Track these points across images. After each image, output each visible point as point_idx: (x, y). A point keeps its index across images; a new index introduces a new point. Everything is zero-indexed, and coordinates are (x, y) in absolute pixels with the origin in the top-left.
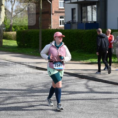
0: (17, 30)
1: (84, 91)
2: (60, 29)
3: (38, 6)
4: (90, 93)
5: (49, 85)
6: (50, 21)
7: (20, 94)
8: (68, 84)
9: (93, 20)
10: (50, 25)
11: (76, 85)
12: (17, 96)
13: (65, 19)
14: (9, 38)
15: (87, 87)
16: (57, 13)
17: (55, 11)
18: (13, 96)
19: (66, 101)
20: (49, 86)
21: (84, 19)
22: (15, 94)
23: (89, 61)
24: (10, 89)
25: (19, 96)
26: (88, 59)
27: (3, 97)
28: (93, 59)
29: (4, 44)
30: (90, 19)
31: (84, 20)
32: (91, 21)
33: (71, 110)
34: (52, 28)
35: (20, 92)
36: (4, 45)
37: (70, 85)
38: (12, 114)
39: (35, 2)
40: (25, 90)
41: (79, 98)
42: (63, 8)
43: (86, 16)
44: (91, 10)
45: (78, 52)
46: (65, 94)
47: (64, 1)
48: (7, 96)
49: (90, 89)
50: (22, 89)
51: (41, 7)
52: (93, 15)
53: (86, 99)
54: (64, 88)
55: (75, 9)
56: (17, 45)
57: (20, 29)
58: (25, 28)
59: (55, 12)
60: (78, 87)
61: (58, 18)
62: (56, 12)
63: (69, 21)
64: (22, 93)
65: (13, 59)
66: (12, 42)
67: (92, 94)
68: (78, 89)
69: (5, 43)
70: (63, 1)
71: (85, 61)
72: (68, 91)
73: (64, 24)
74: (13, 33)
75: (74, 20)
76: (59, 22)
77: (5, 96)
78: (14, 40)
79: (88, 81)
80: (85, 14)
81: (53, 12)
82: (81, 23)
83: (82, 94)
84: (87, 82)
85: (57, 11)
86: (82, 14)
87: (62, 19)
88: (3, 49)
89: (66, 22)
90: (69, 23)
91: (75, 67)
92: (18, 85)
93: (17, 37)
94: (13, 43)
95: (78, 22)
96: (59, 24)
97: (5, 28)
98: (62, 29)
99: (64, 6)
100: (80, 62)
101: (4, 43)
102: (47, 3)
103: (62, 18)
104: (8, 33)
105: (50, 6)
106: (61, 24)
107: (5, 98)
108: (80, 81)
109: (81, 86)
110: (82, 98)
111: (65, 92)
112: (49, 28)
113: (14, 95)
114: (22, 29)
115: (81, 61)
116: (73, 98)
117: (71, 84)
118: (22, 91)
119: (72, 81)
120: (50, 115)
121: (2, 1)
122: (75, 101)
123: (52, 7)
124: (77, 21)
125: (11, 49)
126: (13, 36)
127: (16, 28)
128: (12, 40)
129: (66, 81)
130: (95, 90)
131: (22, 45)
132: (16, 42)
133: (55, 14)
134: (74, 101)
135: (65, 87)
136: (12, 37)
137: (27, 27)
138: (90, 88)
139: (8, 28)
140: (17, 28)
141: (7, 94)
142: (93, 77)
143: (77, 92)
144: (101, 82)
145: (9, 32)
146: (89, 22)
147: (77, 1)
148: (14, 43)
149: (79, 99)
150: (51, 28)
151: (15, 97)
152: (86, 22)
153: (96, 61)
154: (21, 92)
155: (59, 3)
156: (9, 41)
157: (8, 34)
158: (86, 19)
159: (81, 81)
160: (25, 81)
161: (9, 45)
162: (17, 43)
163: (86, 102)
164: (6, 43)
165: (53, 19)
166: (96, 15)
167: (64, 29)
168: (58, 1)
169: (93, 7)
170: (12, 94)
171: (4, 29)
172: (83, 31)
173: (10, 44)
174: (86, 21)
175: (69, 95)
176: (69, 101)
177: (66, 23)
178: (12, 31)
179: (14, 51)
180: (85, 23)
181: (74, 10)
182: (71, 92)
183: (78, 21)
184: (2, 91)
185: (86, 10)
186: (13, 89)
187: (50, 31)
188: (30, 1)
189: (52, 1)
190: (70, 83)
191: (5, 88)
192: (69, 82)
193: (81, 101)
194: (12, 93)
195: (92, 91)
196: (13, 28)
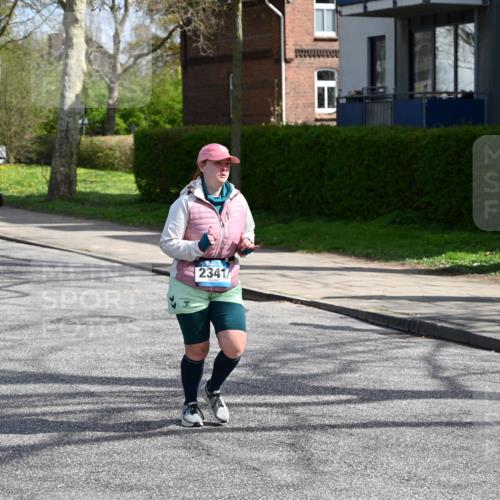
0: (136, 129)
1: (423, 389)
2: (318, 124)
3: (227, 28)
4: (447, 397)
5: (274, 361)
6: (277, 89)
7: (149, 398)
8: (353, 358)
9: (461, 87)
10: (277, 108)
11: (386, 364)
12: (138, 409)
13: (339, 83)
14: (102, 160)
15: (435, 370)
16: (305, 56)
17: (298, 48)
18: (120, 406)
19: (347, 430)
20: (271, 368)
21: (424, 83)
22: (128, 399)
23: (443, 261)
24: (108, 375)
25: (148, 405)
26: (439, 254)
27: (82, 412)
28: (459, 254)
29: (80, 187)
30: (445, 84)
31: (419, 87)
32: (452, 89)
33: (366, 467)
34: (284, 119)
35: (152, 389)
36: (81, 193)
37: (363, 362)
38: (118, 481)
39: (214, 10)
40: (171, 381)
41: (402, 419)
42: (333, 35)
43: (431, 67)
44: (453, 44)
45: (393, 222)
46: (339, 402)
47: (337, 5)
48: (96, 407)
49: (447, 378)
50: (159, 377)
51: (240, 33)
52: (460, 64)
53: (429, 424)
54: (337, 376)
55: (382, 38)
56: (137, 192)
57: (149, 126)
58: (172, 122)
59: (296, 51)
60: (396, 373)
61: (312, 78)
62: (301, 53)
63: (358, 93)
64: (157, 394)
65: (122, 250)
66: (114, 179)
67: (456, 400)
68: (394, 380)
69: (85, 181)
70: (332, 6)
71: (425, 259)
72: (355, 387)
73: (335, 104)
74: (120, 141)
75: (379, 85)
76: (314, 96)
77: (86, 407)
78: (125, 172)
79: (439, 346)
80: (427, 61)
81: (290, 54)
82: (407, 97)
83: (415, 401)
84: (435, 351)
85: (305, 47)
86: (415, 58)
87: (327, 84)
88: (78, 208)
89: (345, 93)
90: (356, 99)
91: (382, 288)
92: (142, 360)
93: (136, 157)
94: (119, 184)
95: (395, 96)
96: (313, 104)
97: (86, 121)
98: (329, 126)
99: (336, 28)
100: (403, 264)
101: (81, 182)
102: (263, 16)
103: (328, 79)
104: (99, 140)
105: (274, 25)
106: (321, 105)
107: (86, 415)
108: (402, 347)
109: (409, 368)
110: (415, 416)
111: (343, 391)
112: (272, 120)
113: (123, 402)
114: (156, 123)
115: (408, 260)
116: (373, 419)
117: (366, 357)
118: (157, 386)
119: (371, 346)
120: (280, 487)
121: (76, 8)
122: (383, 430)
123: (287, 31)
124: (391, 90)
125: (111, 209)
126: (118, 154)
127: (134, 122)
128: (116, 170)
129: (344, 344)
130: (469, 384)
131: (158, 190)
132: (132, 177)
133: (296, 61)
134: (378, 431)
135: (339, 372)
136: (116, 158)
137: (180, 115)
138: (446, 374)
139: (97, 118)
140: (135, 119)
141: (95, 400)
142: (459, 331)
143: (393, 392)
144: (493, 353)
145: (101, 138)
146: (444, 96)
147: (391, 5)
148: (123, 184)
149: (402, 424)
150: (281, 120)
151: (130, 409)
152: (429, 95)
153: (474, 262)
154: (156, 389)
155: (317, 16)
156: (102, 173)
157: (98, 147)
158: (429, 82)
159: (406, 347)
160: (171, 344)
161: (103, 192)
162: (136, 182)
163: (433, 436)
164: (92, 182)
165: (290, 81)
166: (473, 66)
167: (335, 123)
168: (310, 7)
169: (460, 32)
170: (119, 399)
171: (83, 124)
172: (417, 133)
173: (108, 187)
174: (429, 89)
175: (360, 406)
176: (358, 430)
177: (343, 101)
178: (117, 133)
179: (124, 216)
180: (425, 101)
181: (378, 44)
182: (364, 390)
183: (396, 90)
184: (74, 386)
185: (430, 45)
186: (120, 378)
187: (275, 134)
188: (190, 4)
189: (286, 5)
190: (363, 352)
191: (86, 373)
192: (359, 349)
193: (409, 432)
194: (119, 394)
195: (455, 390)
196: (119, 120)
